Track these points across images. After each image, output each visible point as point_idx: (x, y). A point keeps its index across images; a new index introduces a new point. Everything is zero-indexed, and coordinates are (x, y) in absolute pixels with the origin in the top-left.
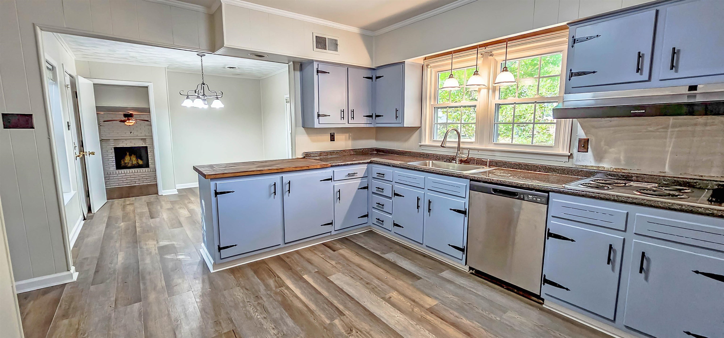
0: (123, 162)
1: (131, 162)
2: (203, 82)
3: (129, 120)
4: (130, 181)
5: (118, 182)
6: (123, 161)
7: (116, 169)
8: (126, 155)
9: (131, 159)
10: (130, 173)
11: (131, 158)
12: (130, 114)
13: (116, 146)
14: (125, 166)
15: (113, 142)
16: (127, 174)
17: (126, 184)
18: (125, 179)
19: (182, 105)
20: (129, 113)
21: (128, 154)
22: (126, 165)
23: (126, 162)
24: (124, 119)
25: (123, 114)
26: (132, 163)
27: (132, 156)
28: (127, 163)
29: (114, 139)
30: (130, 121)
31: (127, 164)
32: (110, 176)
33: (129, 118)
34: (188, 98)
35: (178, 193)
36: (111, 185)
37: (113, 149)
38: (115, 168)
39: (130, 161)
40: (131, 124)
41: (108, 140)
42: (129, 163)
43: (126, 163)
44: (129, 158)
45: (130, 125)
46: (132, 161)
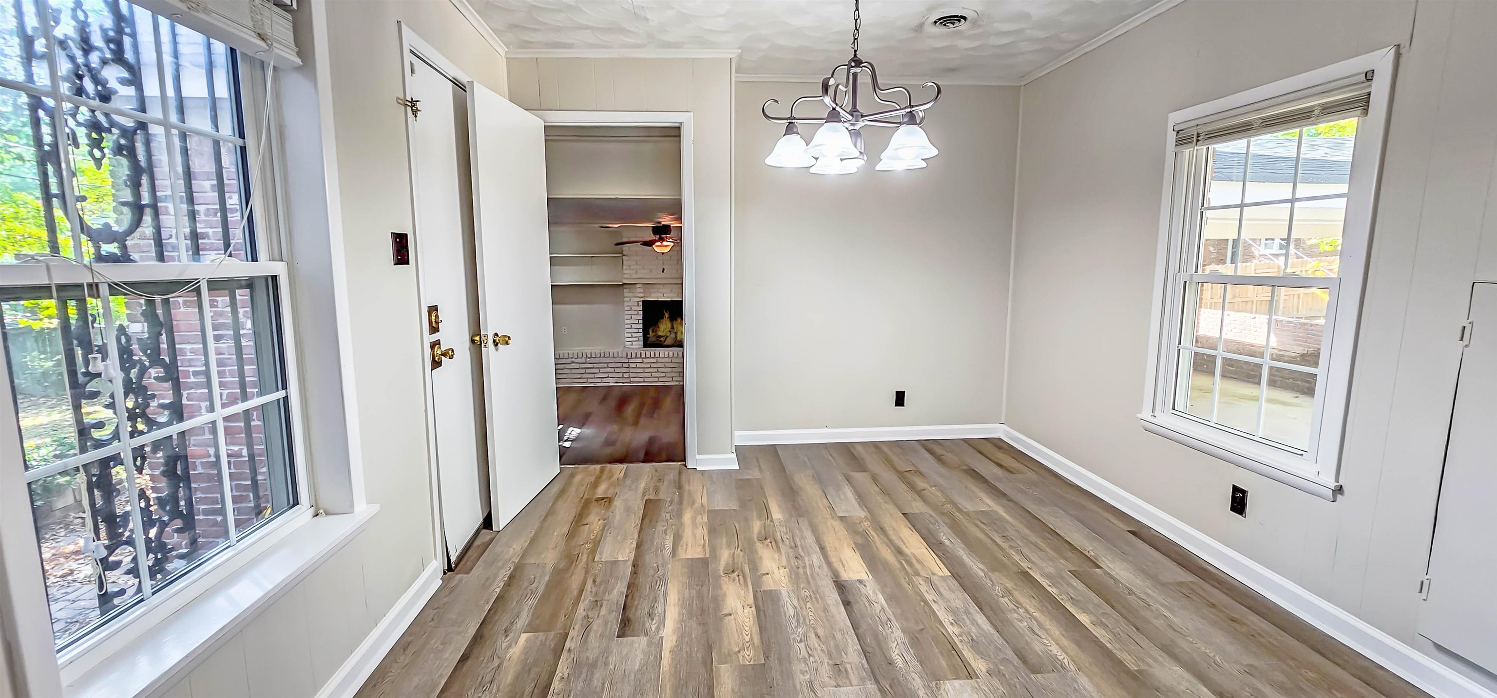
0: (654, 334)
1: (673, 335)
2: (855, 55)
3: (662, 240)
4: (663, 375)
5: (642, 375)
6: (653, 332)
7: (642, 346)
8: (662, 317)
9: (673, 328)
10: (664, 357)
11: (675, 326)
12: (663, 225)
13: (647, 297)
14: (657, 342)
15: (642, 290)
16: (659, 360)
17: (656, 379)
18: (656, 370)
19: (769, 161)
20: (660, 223)
21: (667, 315)
22: (661, 341)
23: (660, 333)
24: (651, 237)
25: (651, 228)
26: (676, 336)
27: (676, 320)
28: (663, 336)
29: (644, 284)
30: (665, 243)
31: (662, 339)
32: (631, 360)
33: (663, 236)
34: (790, 129)
35: (736, 467)
36: (632, 379)
37: (641, 304)
38: (642, 343)
39: (670, 331)
40: (666, 250)
41: (634, 286)
42: (667, 337)
43: (660, 337)
44: (669, 325)
45: (663, 253)
46: (676, 333)
